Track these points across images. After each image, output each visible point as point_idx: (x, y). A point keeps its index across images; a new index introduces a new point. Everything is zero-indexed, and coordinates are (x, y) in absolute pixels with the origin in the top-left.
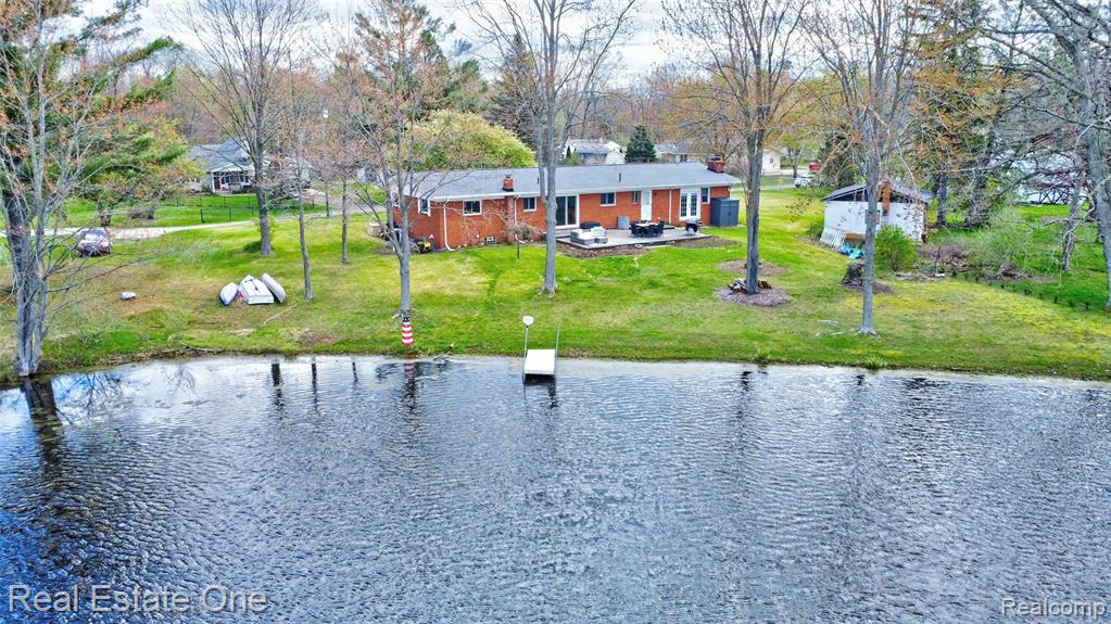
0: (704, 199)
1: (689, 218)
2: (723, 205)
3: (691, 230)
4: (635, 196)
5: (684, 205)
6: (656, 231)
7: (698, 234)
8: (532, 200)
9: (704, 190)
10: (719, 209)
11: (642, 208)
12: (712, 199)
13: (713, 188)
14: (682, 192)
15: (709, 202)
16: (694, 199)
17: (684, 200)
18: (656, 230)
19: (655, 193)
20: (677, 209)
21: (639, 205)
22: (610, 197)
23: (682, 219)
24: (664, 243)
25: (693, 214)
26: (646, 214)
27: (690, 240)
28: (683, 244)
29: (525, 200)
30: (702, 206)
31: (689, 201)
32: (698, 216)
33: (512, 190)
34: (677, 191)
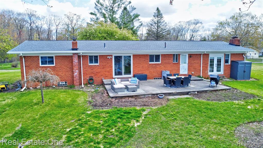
0: (226, 61)
1: (215, 73)
2: (240, 65)
3: (214, 83)
4: (176, 57)
5: (212, 65)
6: (182, 82)
7: (220, 86)
8: (96, 57)
9: (226, 56)
10: (237, 68)
11: (181, 66)
12: (232, 61)
13: (233, 55)
14: (211, 56)
15: (229, 63)
16: (219, 61)
17: (212, 61)
18: (184, 82)
19: (190, 56)
20: (207, 67)
21: (179, 64)
22: (157, 58)
23: (210, 73)
24: (187, 93)
25: (219, 70)
26: (184, 70)
27: (212, 91)
28: (204, 95)
29: (91, 57)
30: (225, 66)
31: (215, 62)
32: (222, 72)
33: (76, 49)
34: (206, 55)
